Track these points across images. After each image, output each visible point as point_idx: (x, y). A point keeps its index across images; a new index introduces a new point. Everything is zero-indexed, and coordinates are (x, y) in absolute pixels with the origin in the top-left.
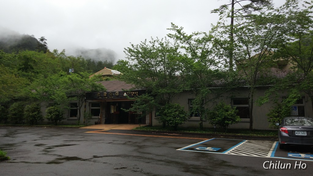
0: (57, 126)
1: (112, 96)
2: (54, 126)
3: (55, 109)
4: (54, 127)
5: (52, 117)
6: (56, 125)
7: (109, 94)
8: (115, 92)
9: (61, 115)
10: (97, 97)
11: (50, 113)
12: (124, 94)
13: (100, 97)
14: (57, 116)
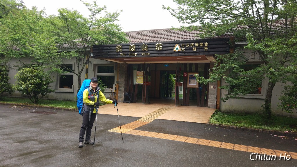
0: (39, 105)
1: (148, 51)
2: (32, 104)
3: (34, 74)
4: (33, 107)
5: (27, 87)
6: (36, 102)
7: (140, 47)
8: (154, 44)
9: (45, 85)
10: (115, 53)
11: (25, 79)
12: (174, 46)
13: (122, 52)
14: (38, 86)
